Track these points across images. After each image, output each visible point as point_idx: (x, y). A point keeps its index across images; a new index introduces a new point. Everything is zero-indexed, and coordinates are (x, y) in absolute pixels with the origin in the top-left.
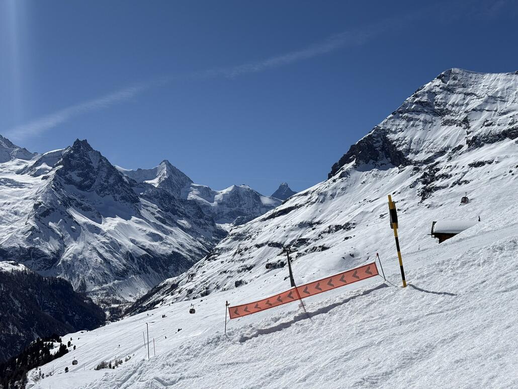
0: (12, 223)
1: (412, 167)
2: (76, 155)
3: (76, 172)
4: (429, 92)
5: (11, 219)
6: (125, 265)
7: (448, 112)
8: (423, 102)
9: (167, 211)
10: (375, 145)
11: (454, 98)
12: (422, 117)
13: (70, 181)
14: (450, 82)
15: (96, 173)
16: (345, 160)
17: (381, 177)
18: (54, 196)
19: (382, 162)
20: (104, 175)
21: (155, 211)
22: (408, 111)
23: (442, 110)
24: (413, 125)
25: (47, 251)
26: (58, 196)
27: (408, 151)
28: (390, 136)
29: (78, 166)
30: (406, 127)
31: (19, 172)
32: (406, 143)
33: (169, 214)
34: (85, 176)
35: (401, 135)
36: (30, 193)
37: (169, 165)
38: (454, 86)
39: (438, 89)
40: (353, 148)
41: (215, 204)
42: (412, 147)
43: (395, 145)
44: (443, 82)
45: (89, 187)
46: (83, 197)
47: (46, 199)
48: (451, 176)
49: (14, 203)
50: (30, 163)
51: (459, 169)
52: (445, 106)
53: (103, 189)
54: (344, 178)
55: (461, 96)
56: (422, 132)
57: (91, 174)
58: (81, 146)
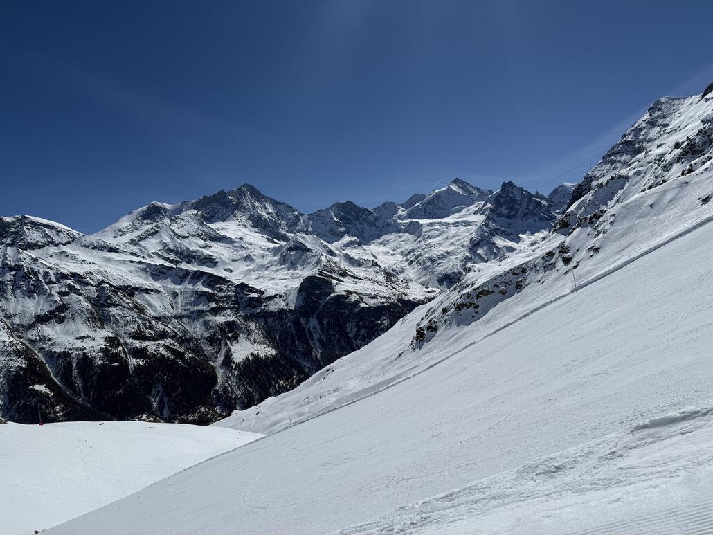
2: (504, 195)
3: (505, 207)
13: (500, 215)
15: (520, 204)
18: (483, 230)
20: (526, 203)
22: (614, 154)
26: (486, 229)
29: (505, 202)
31: (474, 213)
34: (511, 208)
36: (474, 229)
45: (514, 216)
46: (509, 225)
47: (477, 234)
49: (463, 238)
50: (483, 204)
53: (525, 215)
57: (516, 206)
58: (507, 187)
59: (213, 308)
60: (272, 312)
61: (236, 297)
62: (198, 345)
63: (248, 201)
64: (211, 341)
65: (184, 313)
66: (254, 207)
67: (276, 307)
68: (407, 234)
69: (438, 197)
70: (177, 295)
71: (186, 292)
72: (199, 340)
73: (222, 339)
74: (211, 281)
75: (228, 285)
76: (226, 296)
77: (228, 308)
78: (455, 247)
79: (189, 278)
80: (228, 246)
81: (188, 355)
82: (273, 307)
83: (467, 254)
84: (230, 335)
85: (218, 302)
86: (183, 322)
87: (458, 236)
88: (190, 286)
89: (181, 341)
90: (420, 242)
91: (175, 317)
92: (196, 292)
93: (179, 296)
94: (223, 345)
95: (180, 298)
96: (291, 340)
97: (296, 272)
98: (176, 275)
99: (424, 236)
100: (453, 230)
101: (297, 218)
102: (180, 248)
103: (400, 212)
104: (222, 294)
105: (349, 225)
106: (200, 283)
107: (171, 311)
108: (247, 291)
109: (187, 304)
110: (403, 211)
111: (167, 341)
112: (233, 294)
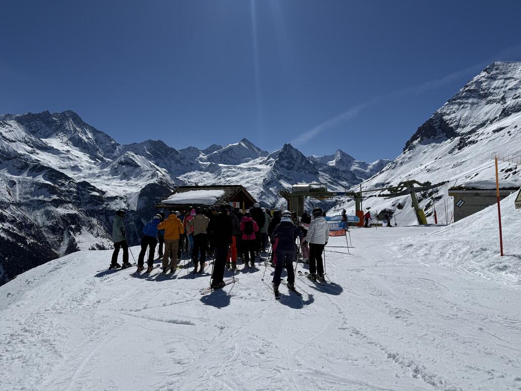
0: (254, 189)
1: (459, 138)
2: (285, 152)
3: (285, 161)
4: (476, 82)
5: (253, 188)
6: (308, 209)
7: (491, 94)
8: (472, 90)
9: (334, 177)
10: (434, 125)
11: (496, 83)
12: (470, 101)
13: (282, 166)
14: (494, 72)
15: (296, 161)
16: (414, 138)
17: (437, 147)
18: (272, 174)
19: (439, 136)
20: (300, 161)
21: (327, 178)
22: (459, 98)
23: (486, 94)
24: (463, 108)
25: (268, 203)
26: (275, 174)
27: (458, 126)
28: (446, 118)
29: (286, 158)
30: (458, 110)
31: (261, 164)
32: (456, 121)
33: (336, 179)
34: (290, 162)
35: (453, 115)
36: (263, 173)
37: (341, 152)
38: (496, 74)
39: (483, 79)
40: (420, 129)
41: (368, 171)
42: (460, 124)
43: (448, 123)
44: (488, 73)
45: (292, 168)
46: (289, 174)
47: (269, 176)
48: (477, 141)
49: (256, 179)
50: (266, 158)
51: (484, 135)
52: (488, 90)
53: (299, 168)
54: (411, 151)
55: (502, 81)
56: (470, 111)
57: (293, 161)
58: (287, 147)
59: (55, 200)
60: (113, 211)
61: (77, 193)
62: (39, 232)
63: (70, 125)
64: (53, 230)
65: (23, 201)
66: (75, 130)
67: (118, 206)
68: (207, 173)
69: (231, 149)
70: (15, 183)
71: (26, 182)
72: (41, 227)
73: (64, 229)
74: (53, 175)
75: (70, 182)
76: (67, 191)
77: (70, 202)
78: (250, 185)
79: (28, 170)
80: (54, 156)
81: (30, 241)
82: (114, 206)
83: (262, 190)
84: (73, 226)
85: (59, 195)
86: (22, 210)
87: (252, 177)
88: (30, 178)
89: (21, 226)
90: (220, 179)
91: (13, 204)
92: (37, 184)
93: (17, 185)
94: (65, 235)
95: (18, 187)
96: (133, 237)
97: (131, 181)
98: (13, 166)
99: (223, 175)
100: (246, 173)
101: (114, 146)
102: (7, 149)
103: (201, 156)
104: (63, 189)
105: (158, 160)
106: (41, 176)
107: (9, 197)
108: (89, 189)
109: (26, 193)
110: (203, 155)
111: (5, 224)
112: (75, 190)
